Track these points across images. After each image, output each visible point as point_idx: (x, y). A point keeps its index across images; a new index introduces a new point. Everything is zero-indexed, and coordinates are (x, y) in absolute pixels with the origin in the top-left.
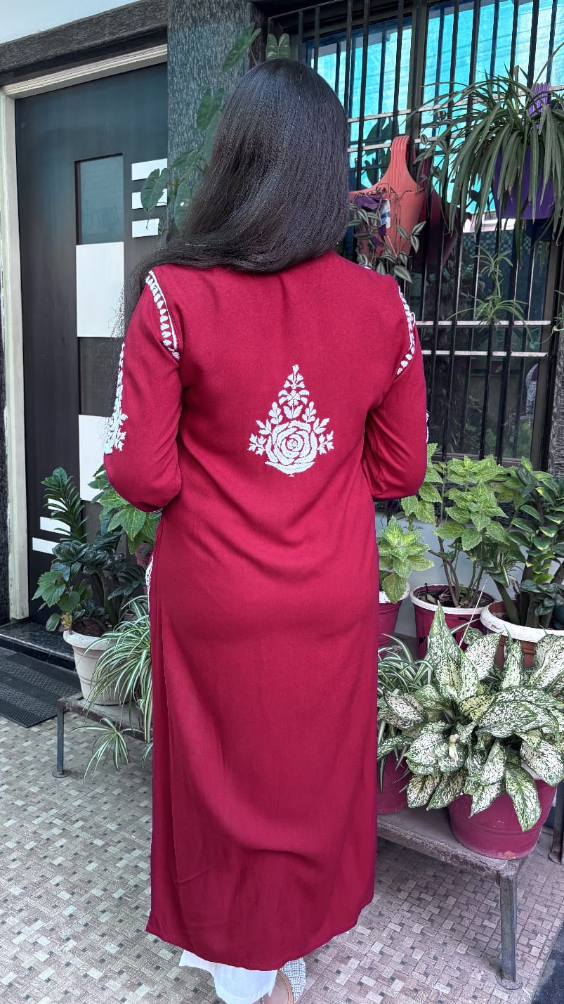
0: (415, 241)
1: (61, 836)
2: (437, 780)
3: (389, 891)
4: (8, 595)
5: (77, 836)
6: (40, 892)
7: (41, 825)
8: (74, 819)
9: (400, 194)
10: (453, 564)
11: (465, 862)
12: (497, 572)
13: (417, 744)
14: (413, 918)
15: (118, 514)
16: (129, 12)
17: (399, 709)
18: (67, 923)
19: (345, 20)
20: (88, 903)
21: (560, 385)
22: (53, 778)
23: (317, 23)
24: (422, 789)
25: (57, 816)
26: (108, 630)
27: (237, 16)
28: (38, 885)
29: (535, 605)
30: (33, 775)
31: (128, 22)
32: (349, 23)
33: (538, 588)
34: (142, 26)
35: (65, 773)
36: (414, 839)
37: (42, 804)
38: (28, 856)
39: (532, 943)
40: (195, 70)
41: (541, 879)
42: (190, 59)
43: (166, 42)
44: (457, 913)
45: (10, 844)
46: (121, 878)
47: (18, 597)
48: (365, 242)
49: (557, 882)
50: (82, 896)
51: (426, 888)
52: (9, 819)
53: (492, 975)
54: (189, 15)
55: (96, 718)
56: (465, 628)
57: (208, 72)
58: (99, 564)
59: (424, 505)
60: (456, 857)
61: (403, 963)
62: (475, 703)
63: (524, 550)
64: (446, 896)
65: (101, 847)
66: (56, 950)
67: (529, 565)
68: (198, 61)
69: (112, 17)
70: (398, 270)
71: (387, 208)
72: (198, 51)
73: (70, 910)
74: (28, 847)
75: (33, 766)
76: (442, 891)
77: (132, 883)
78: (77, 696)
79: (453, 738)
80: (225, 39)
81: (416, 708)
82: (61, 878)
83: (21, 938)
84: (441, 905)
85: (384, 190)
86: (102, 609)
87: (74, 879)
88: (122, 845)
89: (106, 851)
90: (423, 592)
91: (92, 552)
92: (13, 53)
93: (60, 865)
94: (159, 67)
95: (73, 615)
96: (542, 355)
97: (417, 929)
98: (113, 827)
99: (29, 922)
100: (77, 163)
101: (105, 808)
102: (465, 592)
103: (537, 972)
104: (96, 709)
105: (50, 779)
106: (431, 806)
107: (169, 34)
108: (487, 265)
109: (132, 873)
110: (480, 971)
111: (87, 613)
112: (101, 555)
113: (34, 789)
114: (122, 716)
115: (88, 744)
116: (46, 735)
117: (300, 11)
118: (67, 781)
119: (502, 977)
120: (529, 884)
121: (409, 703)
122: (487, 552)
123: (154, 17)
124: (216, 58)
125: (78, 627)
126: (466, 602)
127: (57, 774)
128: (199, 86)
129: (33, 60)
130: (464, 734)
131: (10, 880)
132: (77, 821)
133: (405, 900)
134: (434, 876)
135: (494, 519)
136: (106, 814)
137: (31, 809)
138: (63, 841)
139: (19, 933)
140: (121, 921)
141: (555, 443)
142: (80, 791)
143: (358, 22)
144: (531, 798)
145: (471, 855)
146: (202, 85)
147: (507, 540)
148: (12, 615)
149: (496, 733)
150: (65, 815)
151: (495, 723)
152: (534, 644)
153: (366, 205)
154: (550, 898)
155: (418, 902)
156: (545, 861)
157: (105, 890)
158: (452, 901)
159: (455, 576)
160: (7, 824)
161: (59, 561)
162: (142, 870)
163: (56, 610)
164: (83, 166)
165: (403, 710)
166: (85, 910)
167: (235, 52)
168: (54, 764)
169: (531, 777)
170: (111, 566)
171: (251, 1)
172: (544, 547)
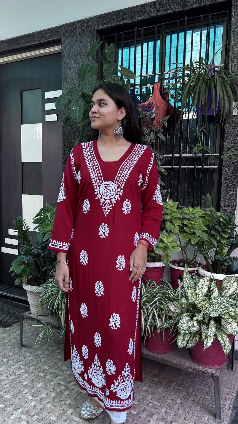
0: (166, 123)
1: (25, 373)
2: (189, 336)
3: (166, 387)
5: (32, 373)
6: (19, 396)
7: (16, 369)
8: (30, 365)
9: (159, 105)
10: (186, 250)
11: (199, 371)
12: (205, 252)
13: (181, 321)
14: (177, 397)
15: (47, 234)
16: (45, 32)
17: (172, 308)
18: (33, 409)
19: (133, 38)
20: (41, 400)
21: (224, 179)
22: (18, 349)
23: (123, 39)
24: (183, 340)
25: (22, 364)
26: (42, 284)
27: (90, 35)
28: (18, 394)
29: (220, 265)
30: (9, 348)
31: (44, 36)
32: (136, 39)
33: (222, 258)
34: (51, 38)
35: (23, 346)
36: (177, 363)
37: (15, 360)
38: (12, 382)
39: (225, 403)
40: (73, 56)
41: (226, 378)
42: (71, 52)
43: (61, 44)
44: (194, 394)
45: (3, 378)
46: (53, 389)
48: (145, 124)
49: (232, 379)
50: (37, 397)
51: (180, 384)
52: (1, 367)
53: (211, 417)
54: (70, 34)
55: (38, 321)
56: (193, 275)
57: (79, 57)
58: (38, 256)
59: (175, 227)
60: (195, 369)
61: (175, 415)
62: (203, 304)
63: (215, 243)
64: (189, 387)
65: (43, 377)
66: (30, 420)
67: (218, 249)
68: (74, 52)
69: (38, 34)
70: (159, 134)
71: (154, 110)
72: (75, 49)
73: (33, 403)
74: (11, 378)
75: (9, 344)
76: (187, 385)
77: (58, 390)
78: (29, 312)
79: (195, 318)
80: (85, 44)
81: (179, 308)
82: (28, 390)
83: (13, 416)
84: (187, 391)
85: (153, 103)
86: (39, 275)
87: (33, 390)
88: (52, 375)
89: (45, 378)
90: (174, 262)
91: (36, 250)
93: (26, 385)
94: (58, 54)
95: (27, 277)
96: (215, 167)
97: (179, 401)
98: (47, 368)
99: (17, 409)
100: (21, 91)
101: (43, 360)
102: (191, 262)
103: (229, 415)
104: (39, 317)
105: (17, 349)
106: (188, 347)
107: (62, 42)
108: (196, 132)
109: (58, 386)
110: (206, 417)
111: (33, 277)
112: (40, 251)
113: (11, 354)
114: (51, 320)
115: (31, 334)
116: (14, 331)
117: (116, 34)
118: (24, 350)
119: (216, 418)
121: (176, 306)
122: (201, 244)
123: (56, 35)
124: (82, 51)
125: (29, 283)
126: (191, 266)
127: (20, 347)
129: (3, 50)
130: (199, 317)
131: (5, 392)
132: (31, 366)
133: (173, 390)
134: (183, 380)
135: (204, 231)
136: (43, 362)
137: (10, 362)
138: (26, 375)
139: (13, 414)
140: (56, 406)
141: (223, 202)
142: (31, 354)
143: (139, 39)
144: (227, 341)
145: (201, 368)
146: (76, 62)
147: (209, 239)
149: (212, 316)
150: (25, 364)
151: (211, 311)
152: (221, 281)
153: (146, 109)
154: (230, 385)
155: (178, 391)
156: (226, 371)
157: (47, 394)
158: (191, 389)
159: (186, 255)
161: (22, 254)
162: (62, 385)
163: (20, 276)
164: (24, 92)
165: (173, 308)
166: (40, 403)
167: (92, 50)
168: (18, 343)
169: (226, 333)
170: (44, 256)
171: (96, 30)
172: (224, 242)
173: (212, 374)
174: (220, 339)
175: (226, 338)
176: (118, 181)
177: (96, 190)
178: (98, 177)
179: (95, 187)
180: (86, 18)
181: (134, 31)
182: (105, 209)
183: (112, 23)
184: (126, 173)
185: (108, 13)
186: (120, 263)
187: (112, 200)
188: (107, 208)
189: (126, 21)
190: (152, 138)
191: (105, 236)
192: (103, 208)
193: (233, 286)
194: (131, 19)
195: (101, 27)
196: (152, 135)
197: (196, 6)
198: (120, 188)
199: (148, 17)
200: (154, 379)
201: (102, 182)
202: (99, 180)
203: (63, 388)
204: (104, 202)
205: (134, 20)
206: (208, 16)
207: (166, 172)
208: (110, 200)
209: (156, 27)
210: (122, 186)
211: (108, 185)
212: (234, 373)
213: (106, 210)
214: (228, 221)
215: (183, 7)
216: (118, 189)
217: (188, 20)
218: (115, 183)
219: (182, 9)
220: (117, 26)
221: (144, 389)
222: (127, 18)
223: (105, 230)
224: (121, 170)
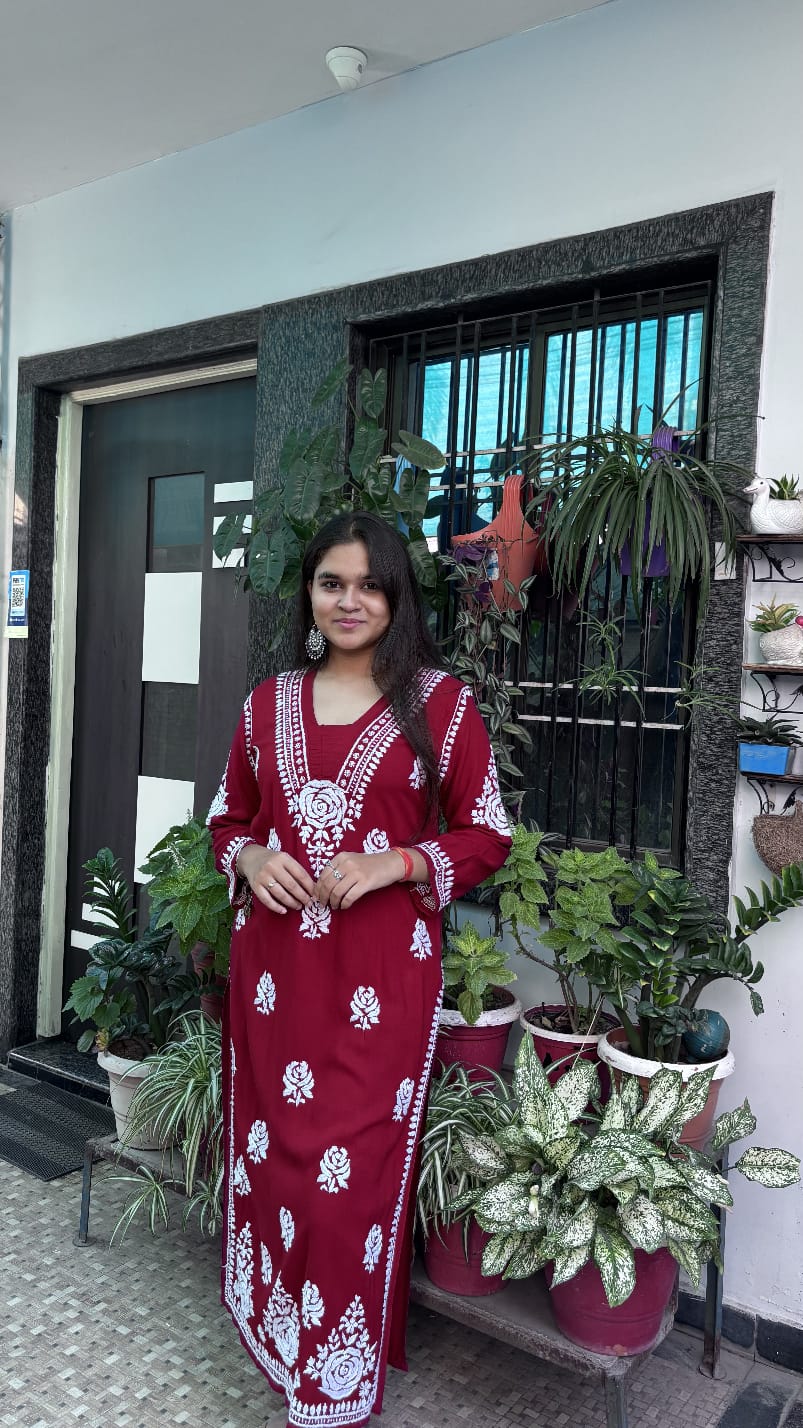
0: (523, 599)
1: (77, 1320)
2: (517, 1243)
3: (486, 1404)
4: (35, 1004)
5: (98, 1321)
6: (46, 1386)
7: (53, 1306)
8: (95, 1299)
9: (508, 544)
10: (570, 979)
11: (566, 1358)
12: (612, 990)
13: (491, 1196)
15: (169, 908)
16: (216, 325)
17: (477, 1154)
19: (452, 343)
20: (104, 1402)
21: (695, 765)
22: (74, 1247)
23: (423, 347)
24: (499, 1254)
25: (73, 1295)
26: (153, 1053)
27: (335, 338)
28: (44, 1378)
29: (655, 1032)
30: (49, 1243)
31: (214, 336)
32: (458, 347)
33: (655, 1012)
34: (229, 343)
35: (89, 1241)
36: (507, 1328)
37: (56, 1280)
38: (33, 1343)
40: (287, 393)
41: (684, 1396)
42: (282, 381)
43: (255, 357)
45: (13, 1328)
46: (147, 1375)
47: (48, 1007)
49: (703, 1401)
50: (97, 1394)
51: (533, 1402)
52: (14, 1297)
54: (281, 333)
55: (132, 1166)
56: (573, 1059)
57: (302, 396)
58: (143, 970)
59: (528, 906)
60: (556, 1351)
62: (560, 1147)
64: (558, 1413)
65: (126, 1336)
67: (644, 984)
68: (290, 383)
69: (197, 329)
70: (505, 629)
71: (494, 558)
72: (291, 372)
73: (81, 1410)
74: (35, 1332)
75: (49, 1231)
76: (553, 1406)
77: (160, 1381)
78: (111, 1138)
79: (534, 1189)
80: (321, 362)
81: (497, 1153)
85: (492, 538)
86: (146, 1026)
87: (89, 1373)
88: (153, 1334)
89: (132, 1341)
90: (537, 1014)
91: (135, 954)
92: (83, 361)
93: (72, 1355)
94: (249, 380)
95: (110, 1032)
96: (677, 727)
98: (142, 1311)
100: (151, 480)
101: (135, 1287)
102: (585, 1015)
104: (133, 1155)
105: (70, 1248)
106: (508, 1275)
107: (260, 352)
109: (162, 1370)
111: (127, 1030)
112: (147, 957)
113: (49, 1261)
114: (162, 1164)
116: (69, 1190)
117: (404, 335)
118: (89, 1252)
120: (667, 1402)
121: (489, 1148)
122: (597, 965)
123: (243, 333)
124: (310, 381)
125: (117, 1048)
126: (583, 1028)
127: (80, 1242)
128: (291, 409)
129: (106, 369)
130: (547, 1184)
131: (9, 1371)
132: (99, 1302)
133: (505, 1416)
134: (546, 1388)
135: (603, 926)
136: (136, 1295)
137: (43, 1285)
138: (79, 1327)
141: (692, 834)
142: (106, 1265)
143: (468, 345)
144: (625, 1269)
145: (574, 1350)
146: (295, 409)
147: (618, 953)
148: (39, 1032)
149: (584, 1185)
150: (83, 1294)
151: (584, 1173)
153: (469, 556)
155: (520, 1419)
156: (693, 1374)
157: (126, 1388)
159: (573, 994)
160: (12, 1303)
161: (96, 964)
162: (175, 1366)
163: (90, 1025)
164: (157, 481)
165: (483, 1157)
166: (100, 1410)
167: (326, 387)
168: (76, 1228)
169: (628, 1243)
170: (159, 971)
171: (351, 324)
172: (656, 962)
173: (603, 1370)
174: (603, 1260)
175: (625, 1261)
176: (348, 780)
177: (291, 802)
178: (297, 766)
179: (289, 794)
180: (325, 290)
181: (455, 328)
182: (315, 855)
183: (394, 306)
184: (369, 758)
185: (383, 279)
186: (362, 1010)
187: (333, 831)
188: (319, 853)
189: (429, 304)
190: (486, 639)
191: (319, 931)
192: (309, 852)
193: (668, 1102)
194: (445, 297)
195: (363, 317)
196: (486, 630)
197: (621, 267)
198: (354, 798)
199: (491, 294)
200: (457, 1378)
201: (307, 781)
202: (299, 776)
203: (176, 1375)
204: (312, 835)
205: (452, 301)
206: (657, 294)
207: (528, 735)
208: (329, 830)
209: (515, 320)
210: (358, 793)
211: (321, 789)
212: (718, 1385)
213: (318, 859)
214: (672, 899)
215: (583, 271)
216: (348, 801)
217: (602, 303)
218: (339, 785)
219: (580, 276)
220: (406, 315)
221: (417, 1403)
222: (434, 294)
223: (317, 915)
224: (356, 750)
